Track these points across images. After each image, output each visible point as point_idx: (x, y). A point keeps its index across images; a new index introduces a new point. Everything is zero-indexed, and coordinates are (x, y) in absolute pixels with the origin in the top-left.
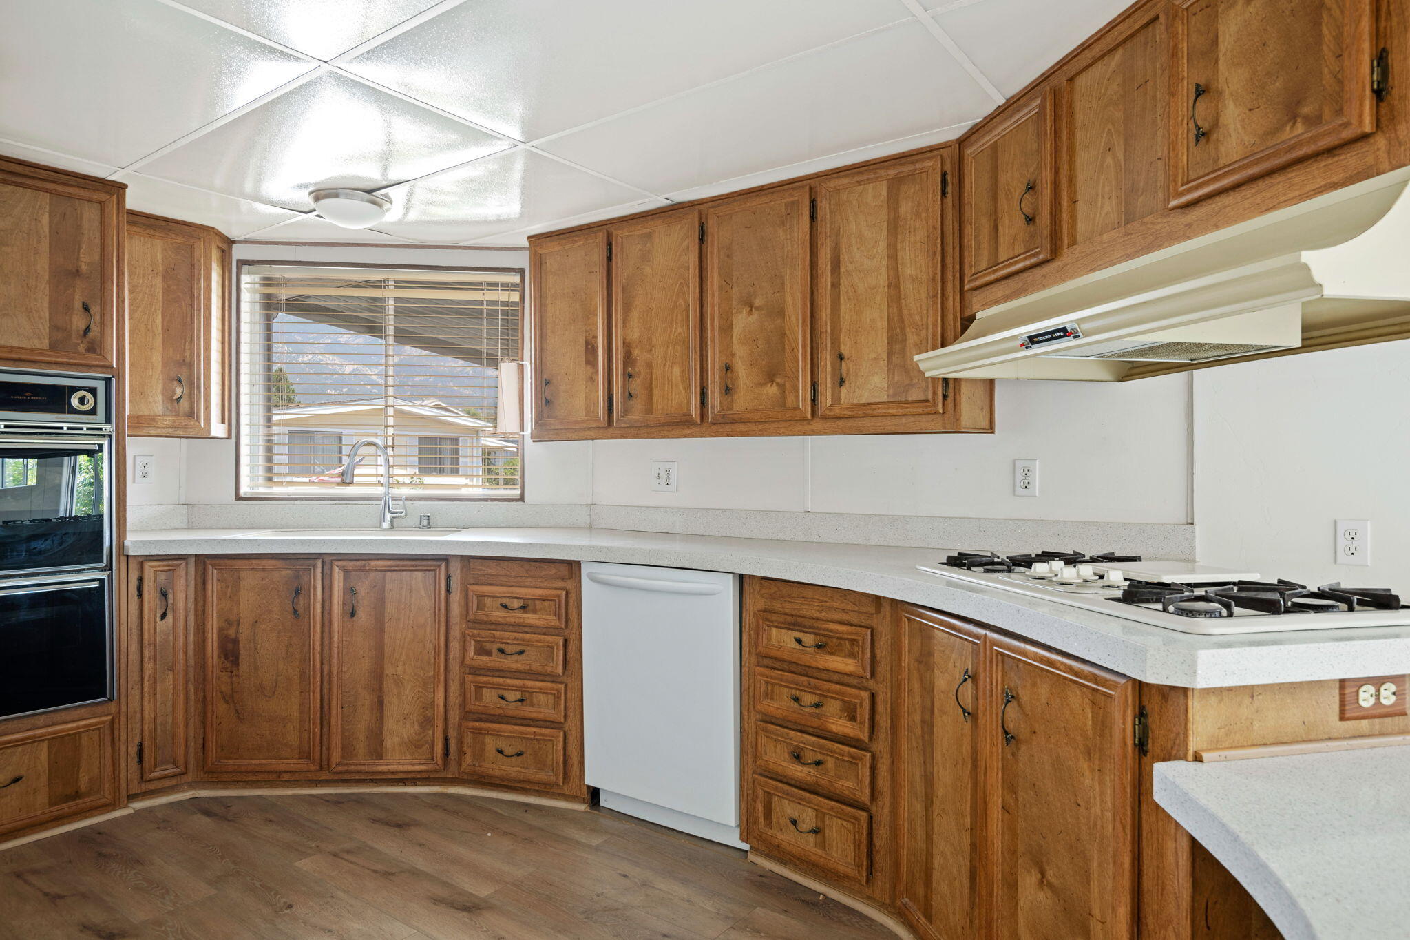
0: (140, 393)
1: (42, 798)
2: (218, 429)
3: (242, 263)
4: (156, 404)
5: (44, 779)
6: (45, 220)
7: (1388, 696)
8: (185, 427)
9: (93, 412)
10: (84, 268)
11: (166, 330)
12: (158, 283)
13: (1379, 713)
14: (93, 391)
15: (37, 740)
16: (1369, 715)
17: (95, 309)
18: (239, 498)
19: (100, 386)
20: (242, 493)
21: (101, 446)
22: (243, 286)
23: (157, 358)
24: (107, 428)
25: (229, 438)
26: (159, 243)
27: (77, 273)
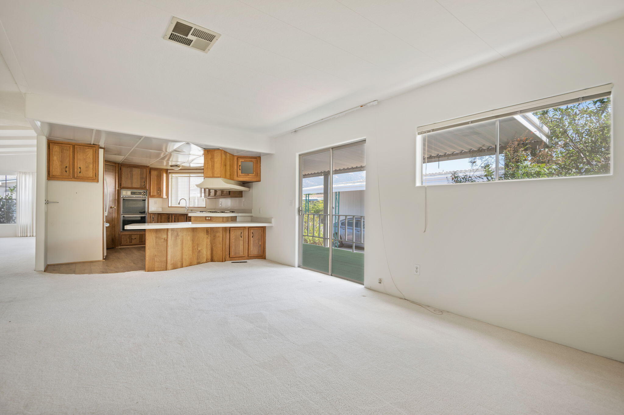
0: (153, 192)
1: (138, 241)
2: (165, 196)
3: (169, 173)
4: (155, 194)
5: (138, 239)
6: (139, 172)
7: (209, 218)
8: (160, 197)
9: (145, 195)
10: (144, 177)
11: (157, 184)
12: (156, 177)
13: (208, 220)
14: (145, 192)
15: (138, 234)
16: (207, 220)
17: (145, 182)
18: (169, 207)
19: (146, 192)
20: (169, 206)
21: (145, 199)
22: (170, 176)
23: (156, 187)
24: (146, 197)
25: (167, 198)
26: (156, 172)
27: (143, 178)
